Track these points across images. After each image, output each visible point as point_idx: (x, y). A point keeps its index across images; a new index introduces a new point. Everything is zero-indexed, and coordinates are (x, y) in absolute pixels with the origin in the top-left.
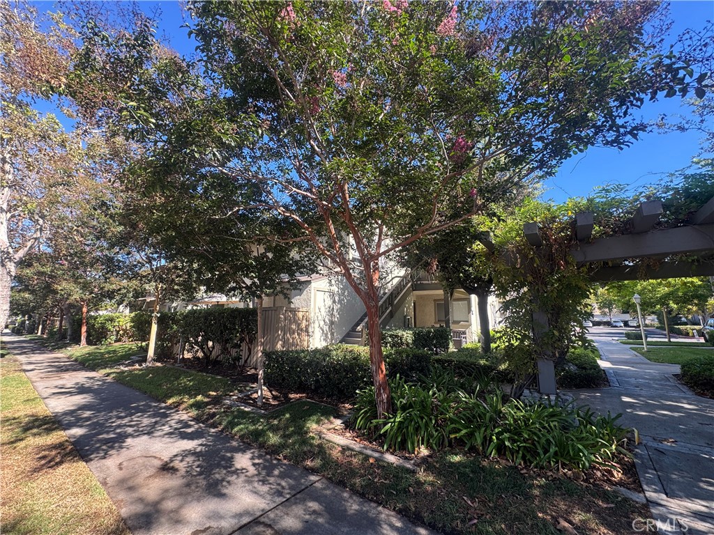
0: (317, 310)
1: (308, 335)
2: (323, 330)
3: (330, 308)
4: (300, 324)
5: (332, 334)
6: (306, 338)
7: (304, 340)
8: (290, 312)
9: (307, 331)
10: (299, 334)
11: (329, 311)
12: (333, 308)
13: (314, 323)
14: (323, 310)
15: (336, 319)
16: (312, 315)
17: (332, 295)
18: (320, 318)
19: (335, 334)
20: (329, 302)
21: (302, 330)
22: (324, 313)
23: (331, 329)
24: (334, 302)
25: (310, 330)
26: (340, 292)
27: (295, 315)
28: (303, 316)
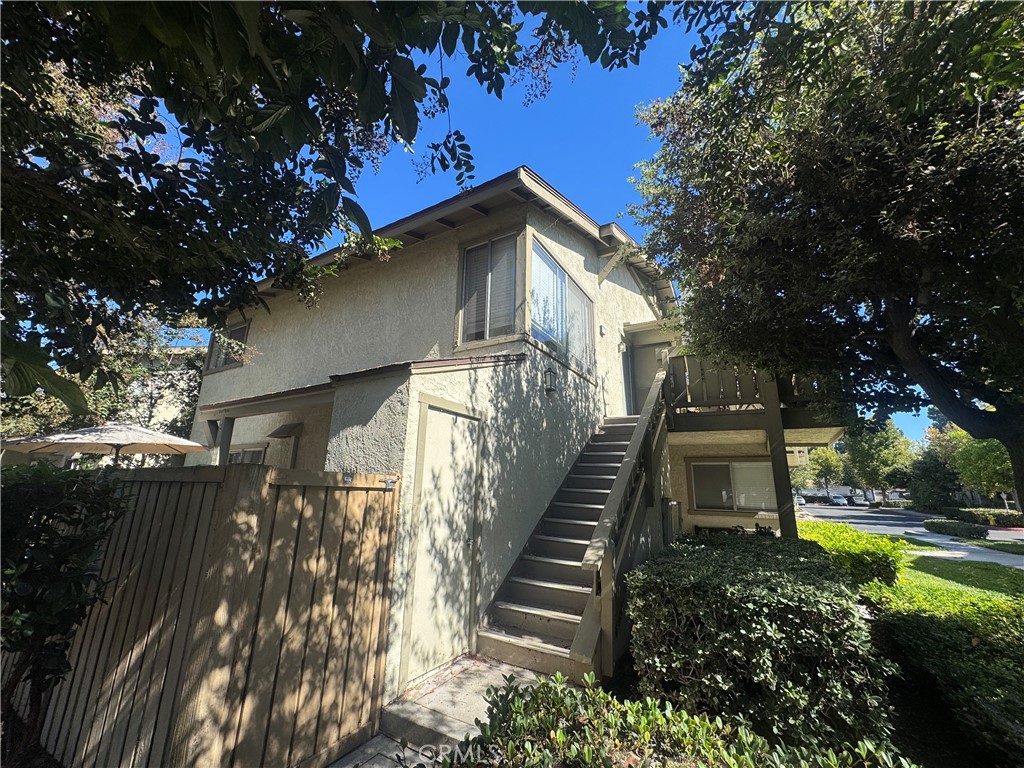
0: (427, 484)
1: (387, 594)
2: (444, 562)
3: (469, 472)
4: (352, 545)
5: (475, 570)
6: (377, 608)
7: (366, 620)
8: (304, 491)
9: (382, 574)
10: (340, 599)
11: (467, 487)
12: (480, 477)
13: (413, 535)
14: (448, 481)
15: (488, 515)
16: (408, 502)
17: (478, 427)
18: (436, 512)
19: (484, 570)
20: (466, 454)
21: (358, 574)
22: (449, 495)
23: (471, 552)
24: (484, 453)
25: (397, 566)
26: (500, 420)
27: (327, 507)
28: (368, 511)
